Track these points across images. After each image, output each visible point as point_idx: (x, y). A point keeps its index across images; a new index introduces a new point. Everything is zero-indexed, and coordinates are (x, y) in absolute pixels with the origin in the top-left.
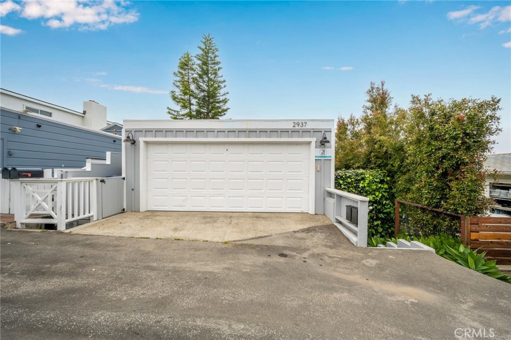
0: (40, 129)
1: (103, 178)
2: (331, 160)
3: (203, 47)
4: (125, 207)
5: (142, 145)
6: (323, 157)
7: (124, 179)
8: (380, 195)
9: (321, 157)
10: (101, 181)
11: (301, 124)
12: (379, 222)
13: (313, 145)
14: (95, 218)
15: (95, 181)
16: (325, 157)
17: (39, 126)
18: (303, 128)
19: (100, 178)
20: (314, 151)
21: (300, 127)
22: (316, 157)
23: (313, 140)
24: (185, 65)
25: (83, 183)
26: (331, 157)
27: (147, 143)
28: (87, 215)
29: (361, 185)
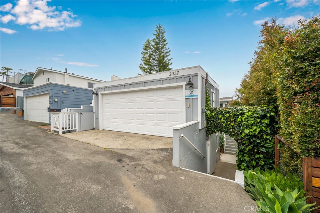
0: (74, 91)
1: (81, 112)
2: (197, 98)
3: (156, 33)
4: (95, 127)
5: (100, 95)
6: (191, 96)
7: (94, 113)
8: (258, 130)
9: (190, 96)
10: (80, 114)
11: (175, 73)
12: (262, 156)
13: (184, 87)
14: (77, 131)
15: (77, 114)
16: (193, 96)
17: (74, 90)
18: (177, 75)
19: (80, 112)
20: (185, 92)
21: (174, 76)
22: (186, 96)
23: (184, 84)
24: (147, 47)
25: (74, 114)
26: (197, 96)
27: (102, 95)
28: (74, 129)
29: (239, 120)
